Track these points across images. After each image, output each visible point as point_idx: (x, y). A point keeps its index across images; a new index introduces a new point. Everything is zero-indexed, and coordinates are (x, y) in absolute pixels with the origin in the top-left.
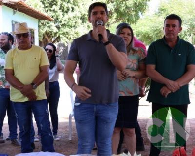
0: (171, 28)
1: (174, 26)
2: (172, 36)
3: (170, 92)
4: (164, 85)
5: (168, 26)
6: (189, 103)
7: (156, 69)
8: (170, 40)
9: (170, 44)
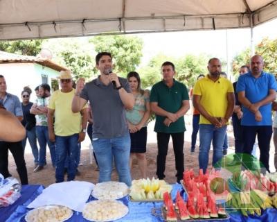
0: (167, 72)
1: (168, 70)
2: (169, 78)
3: (170, 122)
4: (166, 117)
5: (164, 71)
6: (185, 130)
7: (159, 105)
8: (167, 81)
9: (168, 84)
